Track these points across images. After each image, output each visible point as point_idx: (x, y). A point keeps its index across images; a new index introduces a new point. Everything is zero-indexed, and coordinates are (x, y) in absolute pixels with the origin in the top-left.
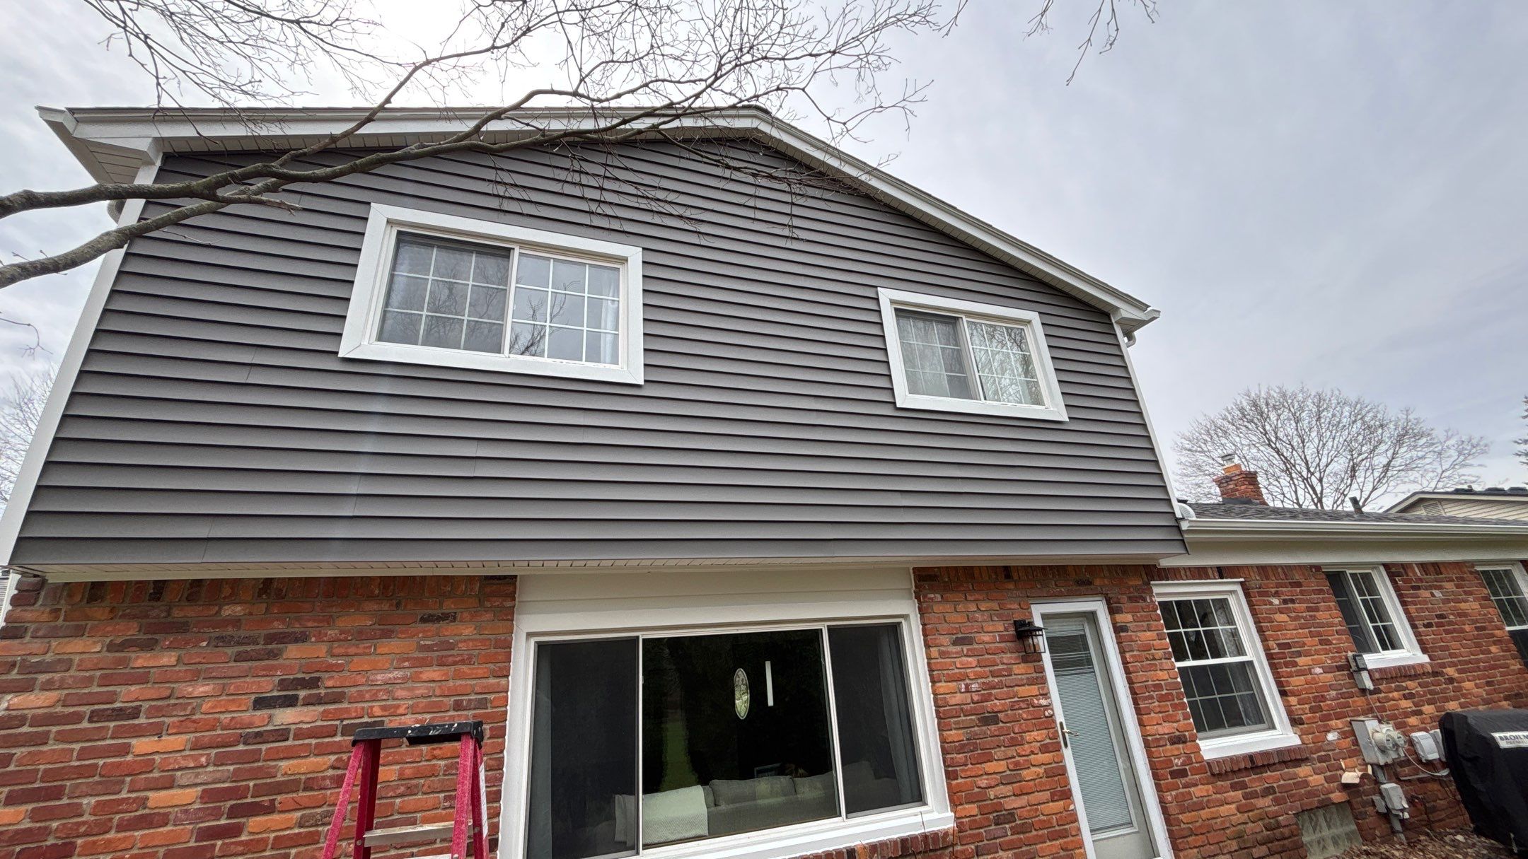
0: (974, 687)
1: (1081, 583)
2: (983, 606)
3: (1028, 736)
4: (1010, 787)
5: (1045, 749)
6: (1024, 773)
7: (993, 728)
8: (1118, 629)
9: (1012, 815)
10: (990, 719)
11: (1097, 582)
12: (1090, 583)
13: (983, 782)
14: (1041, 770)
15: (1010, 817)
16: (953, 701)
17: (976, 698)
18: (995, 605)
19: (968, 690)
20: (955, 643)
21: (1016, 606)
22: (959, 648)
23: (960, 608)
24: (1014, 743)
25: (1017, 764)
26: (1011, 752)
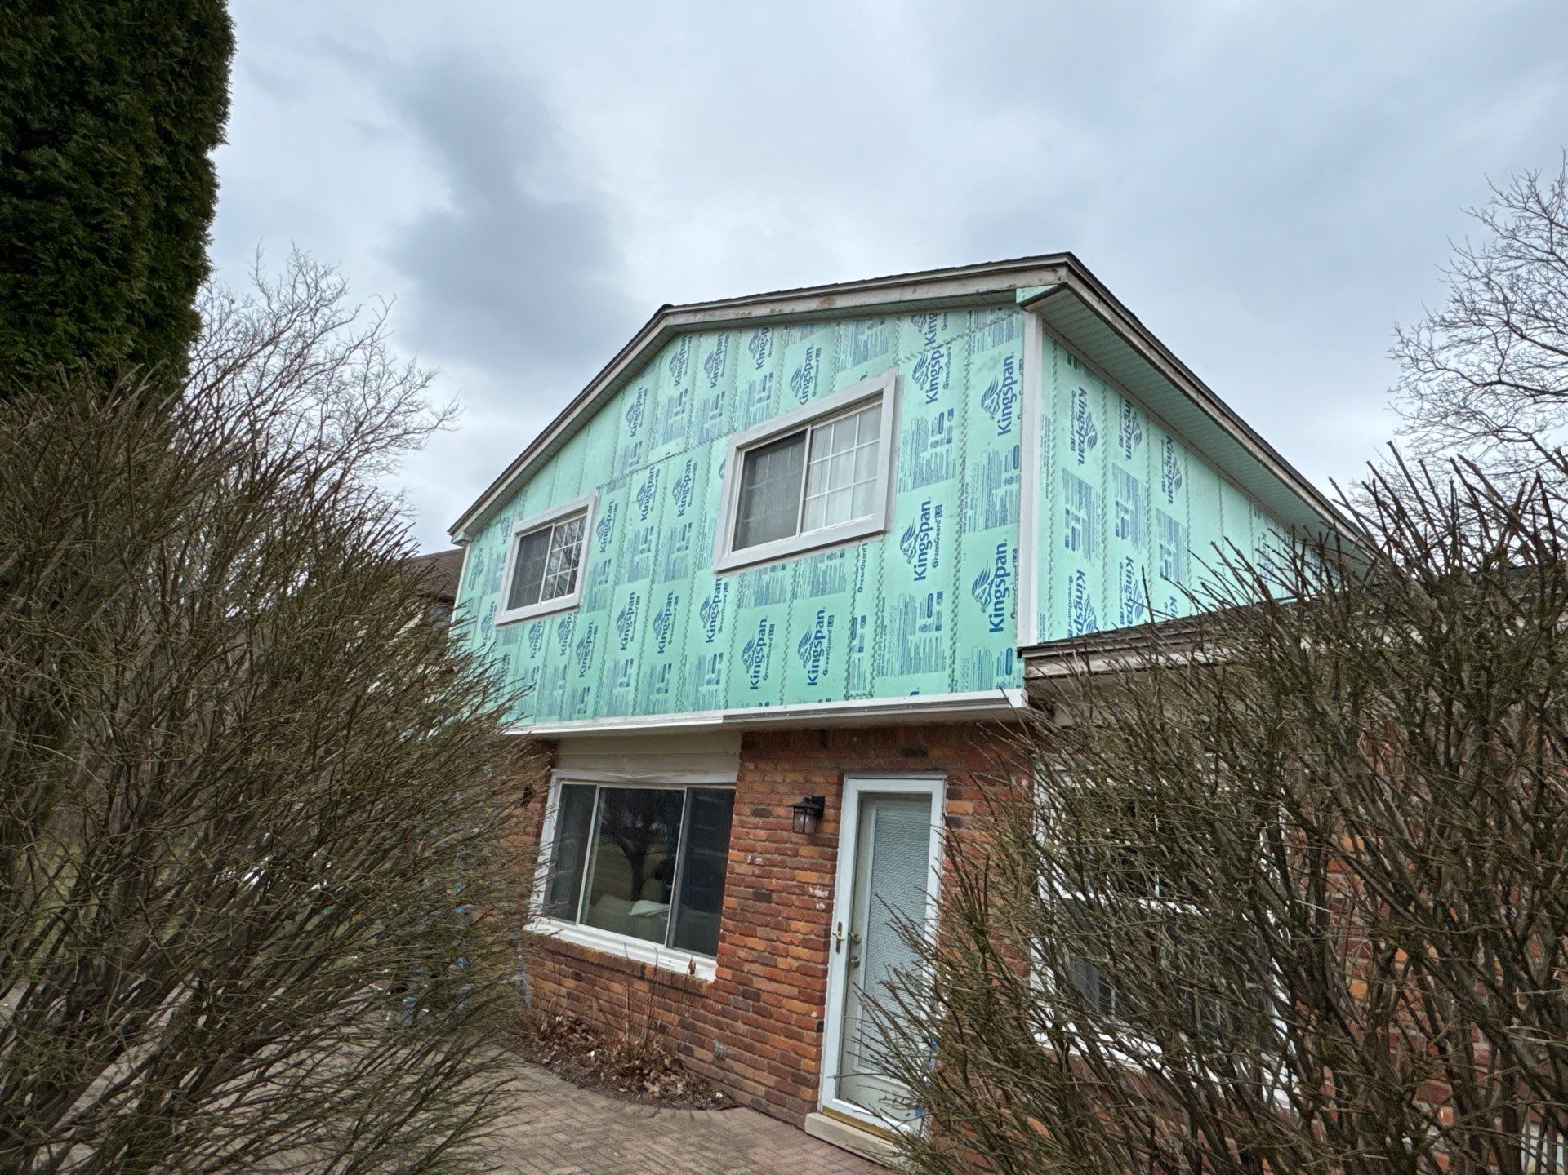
0: (759, 860)
1: (910, 753)
2: (790, 777)
3: (795, 925)
4: (764, 968)
5: (806, 944)
6: (779, 959)
7: (764, 905)
8: (951, 822)
9: (758, 995)
10: (764, 896)
11: (935, 753)
12: (923, 754)
13: (742, 954)
14: (795, 964)
15: (756, 996)
16: (738, 870)
17: (757, 872)
18: (799, 777)
19: (752, 863)
20: (756, 813)
21: (822, 780)
22: (756, 820)
23: (768, 778)
24: (777, 927)
25: (774, 948)
26: (774, 935)
